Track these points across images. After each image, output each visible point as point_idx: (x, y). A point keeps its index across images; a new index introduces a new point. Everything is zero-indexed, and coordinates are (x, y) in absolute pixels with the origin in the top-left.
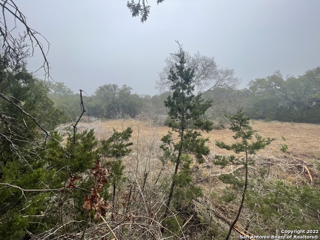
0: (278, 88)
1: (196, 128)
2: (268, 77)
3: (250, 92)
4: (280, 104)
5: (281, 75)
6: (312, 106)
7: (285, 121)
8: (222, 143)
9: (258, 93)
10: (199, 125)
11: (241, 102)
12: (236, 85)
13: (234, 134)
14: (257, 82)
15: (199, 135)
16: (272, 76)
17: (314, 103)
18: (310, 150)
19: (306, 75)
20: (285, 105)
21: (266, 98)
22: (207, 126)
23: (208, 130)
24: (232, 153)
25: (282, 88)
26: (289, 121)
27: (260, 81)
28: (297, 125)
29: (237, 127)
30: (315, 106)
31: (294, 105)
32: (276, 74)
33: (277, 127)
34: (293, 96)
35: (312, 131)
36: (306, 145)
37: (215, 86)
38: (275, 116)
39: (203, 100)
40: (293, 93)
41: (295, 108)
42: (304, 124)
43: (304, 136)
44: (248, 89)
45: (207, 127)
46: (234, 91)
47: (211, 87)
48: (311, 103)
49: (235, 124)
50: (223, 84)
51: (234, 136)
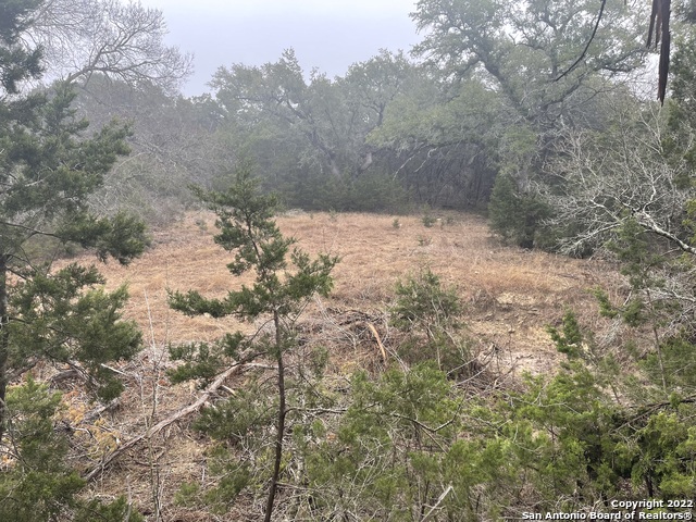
0: (295, 106)
1: (70, 254)
2: (268, 66)
3: (221, 112)
4: (304, 159)
5: (299, 68)
6: (365, 166)
7: (318, 209)
8: (194, 297)
9: (246, 117)
10: (88, 237)
11: (196, 145)
12: (174, 78)
13: (231, 257)
14: (239, 78)
15: (90, 279)
16: (277, 66)
17: (369, 160)
18: (371, 283)
19: (350, 79)
20: (312, 161)
21: (268, 137)
22: (122, 238)
23: (125, 253)
24: (230, 325)
25: (302, 106)
26: (326, 210)
27: (245, 76)
28: (343, 220)
29: (239, 233)
30: (371, 165)
31: (333, 162)
32: (286, 60)
33: (303, 228)
34: (329, 134)
35: (370, 233)
36: (364, 270)
37: (92, 68)
38: (293, 193)
39: (84, 125)
40: (327, 126)
41: (335, 171)
42: (355, 214)
43: (358, 248)
44: (214, 98)
45: (123, 243)
46: (168, 101)
47: (73, 71)
48: (364, 157)
49: (232, 220)
50: (123, 63)
51: (230, 266)
